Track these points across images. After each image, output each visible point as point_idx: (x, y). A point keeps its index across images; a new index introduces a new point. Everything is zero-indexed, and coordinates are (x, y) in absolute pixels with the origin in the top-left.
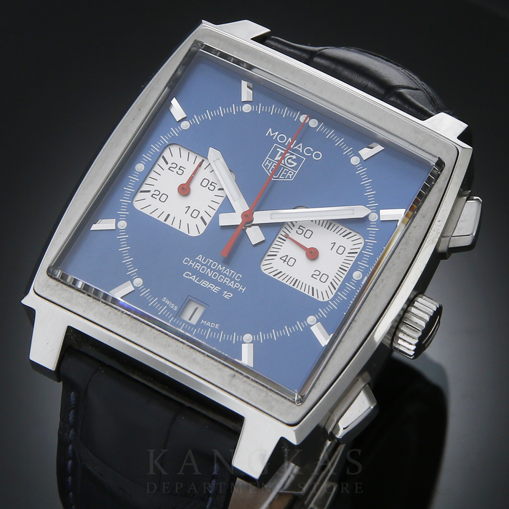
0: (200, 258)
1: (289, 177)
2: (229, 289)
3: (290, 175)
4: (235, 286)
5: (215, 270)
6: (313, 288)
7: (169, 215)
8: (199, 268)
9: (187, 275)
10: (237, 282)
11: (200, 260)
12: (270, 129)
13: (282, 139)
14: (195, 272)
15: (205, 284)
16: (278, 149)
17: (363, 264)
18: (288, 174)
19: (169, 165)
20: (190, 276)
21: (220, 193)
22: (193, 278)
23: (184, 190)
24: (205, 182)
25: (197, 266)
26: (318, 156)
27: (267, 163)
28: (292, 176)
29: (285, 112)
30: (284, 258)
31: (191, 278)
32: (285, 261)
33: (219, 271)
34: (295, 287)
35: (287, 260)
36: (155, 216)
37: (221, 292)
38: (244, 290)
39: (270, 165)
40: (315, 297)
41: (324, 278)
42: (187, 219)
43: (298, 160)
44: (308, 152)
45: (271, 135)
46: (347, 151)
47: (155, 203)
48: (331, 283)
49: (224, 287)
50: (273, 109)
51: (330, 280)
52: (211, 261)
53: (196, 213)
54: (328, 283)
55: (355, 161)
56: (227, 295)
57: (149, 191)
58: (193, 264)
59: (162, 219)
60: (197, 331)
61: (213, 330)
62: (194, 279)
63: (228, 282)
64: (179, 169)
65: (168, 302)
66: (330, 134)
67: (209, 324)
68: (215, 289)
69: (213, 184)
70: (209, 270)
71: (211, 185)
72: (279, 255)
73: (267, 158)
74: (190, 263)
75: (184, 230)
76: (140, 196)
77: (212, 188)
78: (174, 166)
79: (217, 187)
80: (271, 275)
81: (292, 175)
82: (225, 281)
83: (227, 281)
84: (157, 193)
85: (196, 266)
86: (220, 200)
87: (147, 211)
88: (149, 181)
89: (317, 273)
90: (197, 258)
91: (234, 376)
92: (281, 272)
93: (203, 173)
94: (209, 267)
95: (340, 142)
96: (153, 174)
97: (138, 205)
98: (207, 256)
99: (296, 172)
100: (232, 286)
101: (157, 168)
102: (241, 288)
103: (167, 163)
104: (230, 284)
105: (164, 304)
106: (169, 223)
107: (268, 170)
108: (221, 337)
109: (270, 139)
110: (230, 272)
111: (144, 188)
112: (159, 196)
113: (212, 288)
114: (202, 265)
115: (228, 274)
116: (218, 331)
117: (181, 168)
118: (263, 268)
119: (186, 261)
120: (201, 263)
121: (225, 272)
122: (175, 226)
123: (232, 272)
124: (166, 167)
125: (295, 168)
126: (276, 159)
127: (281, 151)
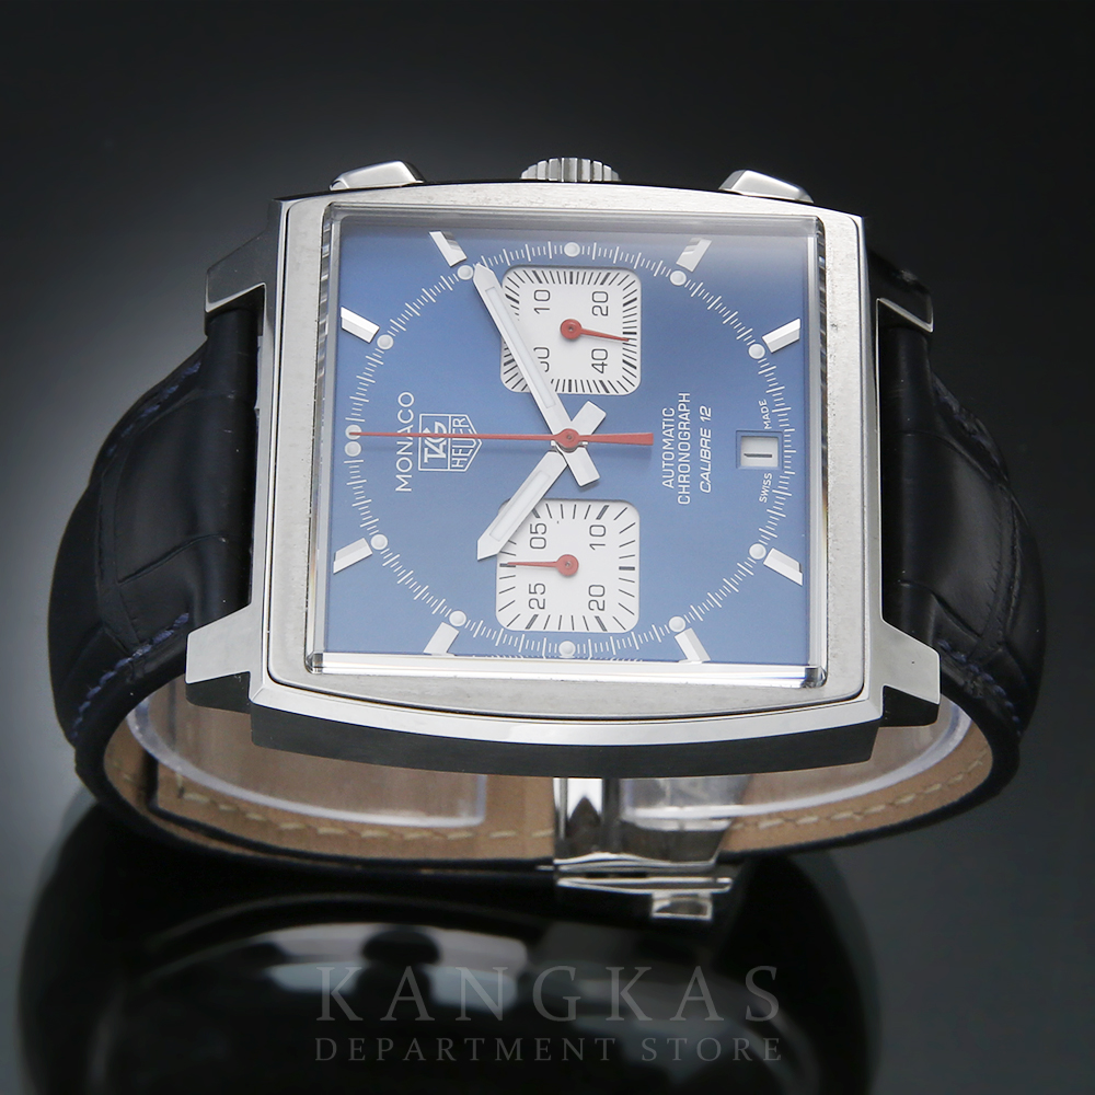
0: (668, 484)
1: (465, 423)
2: (694, 415)
3: (460, 422)
4: (685, 410)
5: (676, 451)
6: (625, 305)
7: (620, 568)
8: (685, 477)
9: (706, 487)
10: (676, 409)
11: (670, 481)
12: (397, 489)
13: (404, 465)
14: (695, 479)
15: (705, 454)
16: (426, 461)
17: (550, 249)
18: (460, 425)
19: (537, 611)
20: (706, 481)
21: (543, 511)
22: (706, 476)
23: (568, 566)
24: (536, 543)
25: (684, 479)
26: (406, 399)
27: (457, 465)
28: (460, 418)
29: (356, 482)
30: (600, 368)
31: (707, 479)
32: (603, 365)
33: (674, 444)
34: (638, 330)
35: (600, 362)
36: (634, 589)
37: (706, 425)
38: (684, 395)
39: (459, 460)
40: (638, 295)
41: (598, 297)
42: (613, 538)
43: (429, 423)
44: (406, 416)
45: (406, 483)
46: (375, 361)
47: (612, 598)
49: (696, 424)
50: (362, 503)
51: (598, 287)
52: (664, 464)
53: (596, 531)
54: (605, 288)
55: (386, 342)
56: (706, 413)
57: (597, 618)
58: (684, 486)
59: (634, 575)
60: (787, 428)
61: (771, 406)
62: (707, 474)
63: (685, 424)
64: (535, 593)
65: (765, 492)
66: (359, 399)
67: (766, 417)
68: (706, 436)
69: (534, 531)
70: (679, 460)
71: (537, 533)
72: (598, 377)
73: (449, 469)
74: (684, 492)
75: (634, 533)
76: (613, 628)
77: (541, 529)
78: (534, 603)
79: (535, 521)
80: (637, 372)
81: (458, 420)
82: (685, 428)
83: (684, 426)
84: (593, 605)
85: (684, 481)
86: (555, 507)
87: (634, 604)
88: (580, 628)
89: (597, 310)
90: (670, 486)
91: (833, 325)
92: (624, 361)
93: (522, 552)
94: (676, 462)
95: (366, 379)
96: (567, 627)
97: (631, 622)
98: (659, 475)
99: (450, 416)
100: (686, 414)
101: (552, 627)
102: (684, 400)
103: (536, 616)
104: (686, 419)
105: (771, 497)
106: (634, 562)
107: (469, 458)
108: (776, 390)
109: (417, 479)
110: (666, 428)
111: (595, 628)
112: (596, 600)
113: (706, 441)
114: (677, 474)
115: (671, 430)
116: (770, 398)
117: (532, 591)
118: (637, 382)
119: (684, 499)
120: (676, 477)
121: (671, 435)
122: (634, 549)
123: (664, 425)
124: (543, 615)
125: (444, 421)
126: (444, 456)
127: (427, 456)
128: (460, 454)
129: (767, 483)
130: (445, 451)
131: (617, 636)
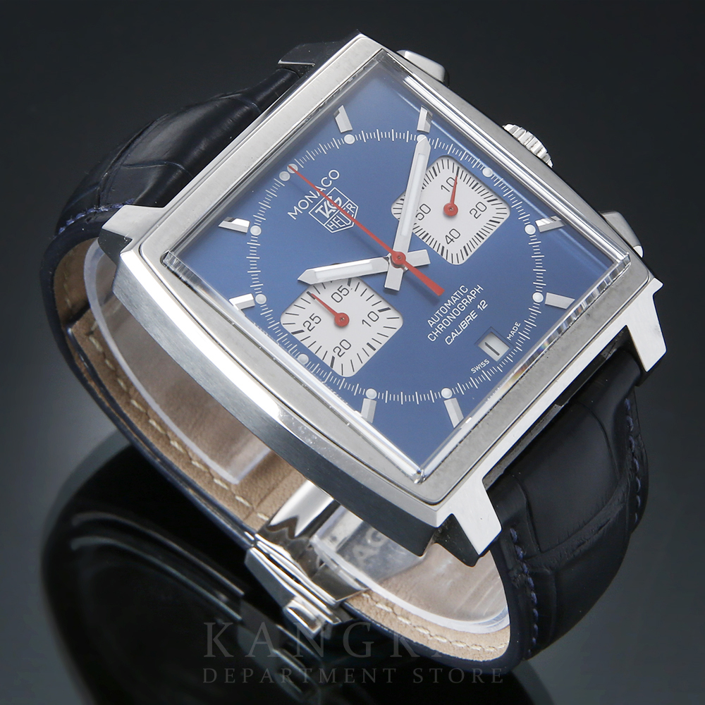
0: (431, 323)
1: (354, 210)
2: (476, 302)
4: (473, 295)
5: (450, 311)
6: (490, 221)
7: (368, 344)
8: (443, 327)
9: (449, 340)
10: (469, 291)
11: (433, 323)
12: (289, 213)
13: (304, 205)
14: (447, 332)
15: (464, 325)
16: (316, 212)
17: (476, 163)
18: (350, 209)
19: (305, 329)
20: (452, 338)
21: (354, 283)
22: (454, 335)
23: (342, 321)
24: (336, 296)
25: (441, 328)
26: (334, 174)
27: (330, 227)
28: (353, 206)
29: (271, 193)
30: (449, 240)
31: (453, 337)
32: (452, 240)
33: (452, 307)
34: (486, 238)
35: (452, 238)
36: (366, 359)
37: (478, 311)
38: (480, 288)
39: (334, 224)
40: (502, 221)
41: (480, 206)
42: (377, 327)
43: (335, 195)
44: (326, 182)
45: (296, 214)
46: (336, 144)
47: (350, 355)
48: (488, 201)
49: (472, 306)
50: (265, 205)
51: (485, 202)
52: (437, 312)
53: (372, 315)
54: (488, 204)
55: (349, 139)
56: (483, 306)
57: (333, 358)
58: (438, 331)
59: (372, 353)
60: (519, 346)
61: (520, 329)
62: (456, 335)
63: (467, 301)
64: (313, 320)
65: (478, 368)
66: (310, 155)
67: (513, 333)
68: (472, 316)
69: (340, 290)
70: (448, 317)
71: (341, 292)
72: (444, 243)
73: (324, 225)
74: (435, 334)
75: (391, 333)
76: (337, 369)
77: (345, 292)
78: (307, 324)
79: (345, 286)
81: (351, 206)
82: (465, 304)
83: (465, 302)
84: (337, 350)
85: (441, 329)
86: (362, 287)
87: (358, 367)
88: (320, 355)
89: (474, 212)
90: (431, 325)
92: (464, 247)
93: (325, 296)
94: (445, 316)
95: (323, 149)
96: (313, 349)
97: (349, 373)
98: (430, 315)
99: (349, 200)
100: (472, 298)
101: (306, 343)
102: (477, 290)
103: (302, 331)
104: (470, 300)
105: (479, 373)
106: (378, 347)
108: (530, 324)
109: (303, 216)
110: (455, 296)
111: (328, 362)
112: (341, 349)
113: (471, 318)
114: (440, 322)
115: (457, 299)
116: (523, 325)
117: (312, 318)
118: (461, 262)
119: (432, 337)
120: (438, 323)
121: (454, 301)
122: (384, 340)
123: (455, 294)
124: (307, 333)
125: (344, 201)
126: (328, 217)
127: (319, 209)
128: (337, 222)
129: (483, 364)
130: (331, 215)
131: (335, 374)
